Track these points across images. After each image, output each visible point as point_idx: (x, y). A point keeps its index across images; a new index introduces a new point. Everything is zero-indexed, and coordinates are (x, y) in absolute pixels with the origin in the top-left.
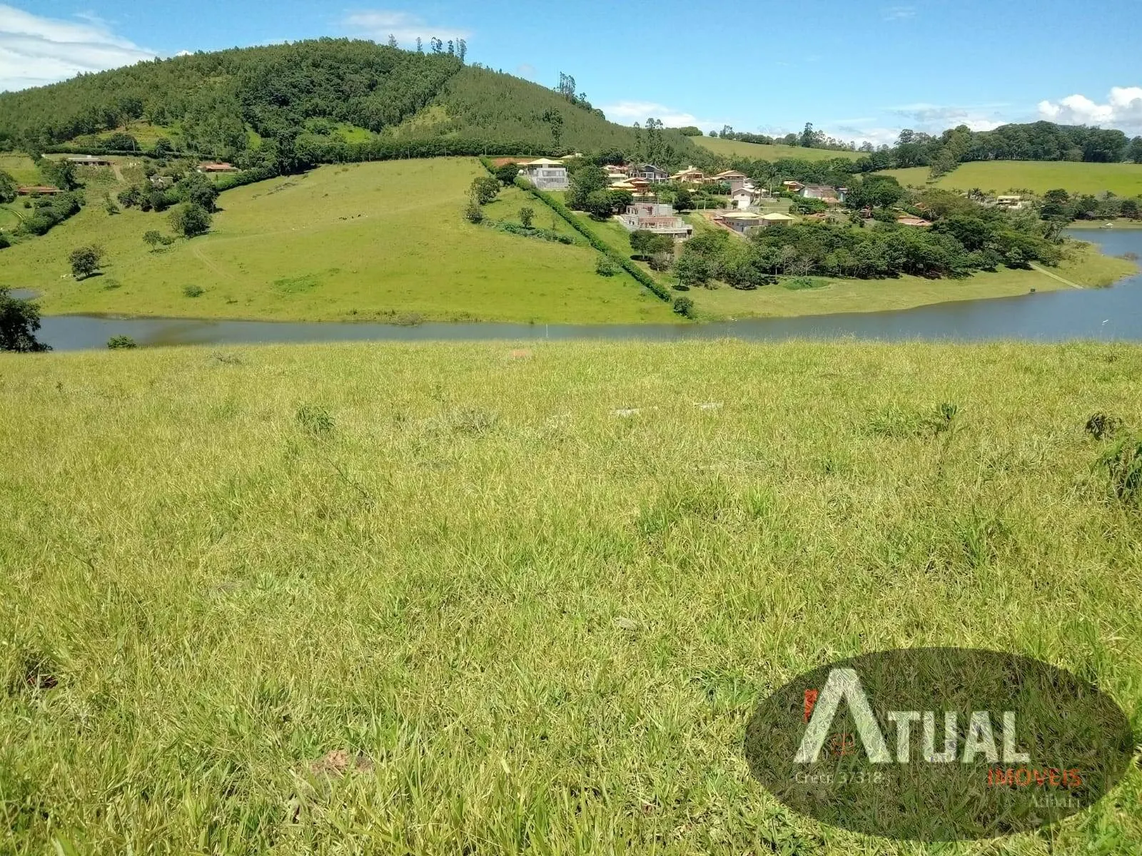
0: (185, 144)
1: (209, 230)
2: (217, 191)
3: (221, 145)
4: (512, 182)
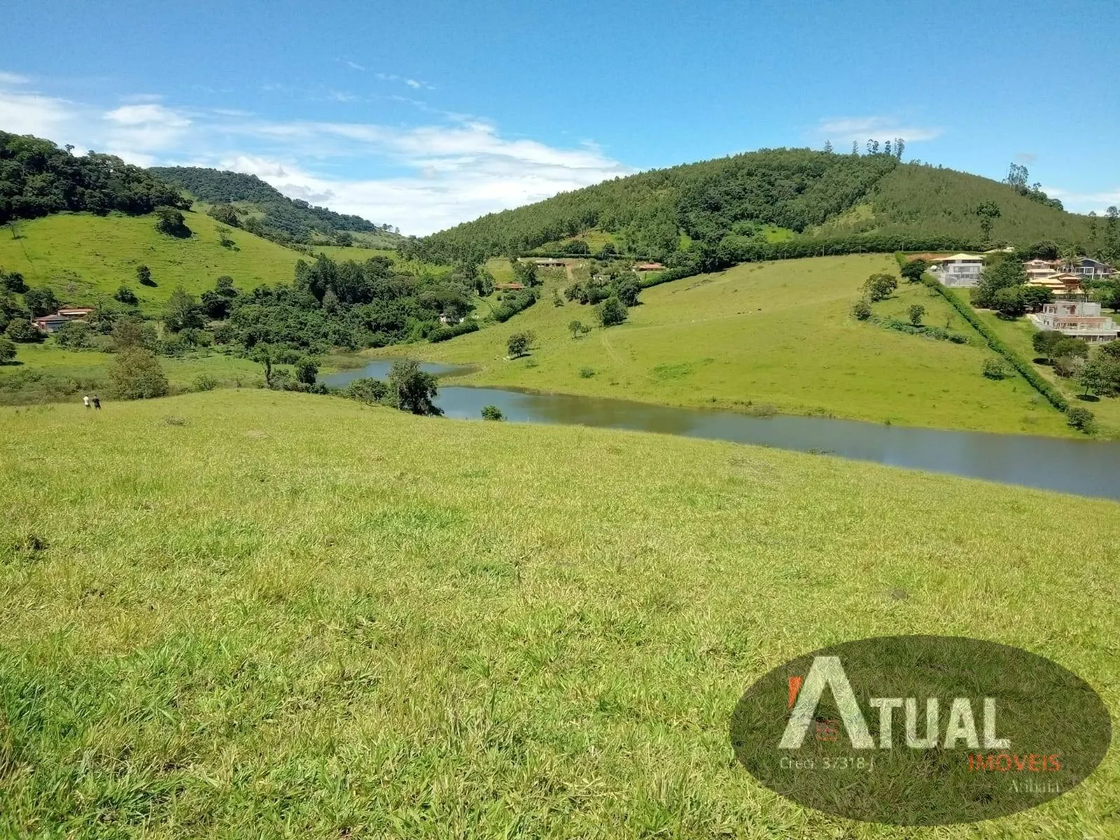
0: (626, 247)
1: (626, 320)
2: (640, 288)
3: (656, 248)
4: (919, 279)
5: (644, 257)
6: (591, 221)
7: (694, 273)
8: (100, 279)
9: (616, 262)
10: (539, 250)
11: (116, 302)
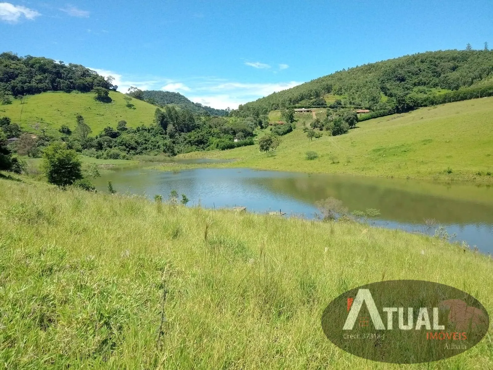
0: (348, 102)
2: (359, 121)
3: (367, 102)
5: (359, 107)
6: (328, 89)
7: (390, 113)
8: (55, 122)
9: (342, 110)
10: (297, 105)
11: (59, 133)
